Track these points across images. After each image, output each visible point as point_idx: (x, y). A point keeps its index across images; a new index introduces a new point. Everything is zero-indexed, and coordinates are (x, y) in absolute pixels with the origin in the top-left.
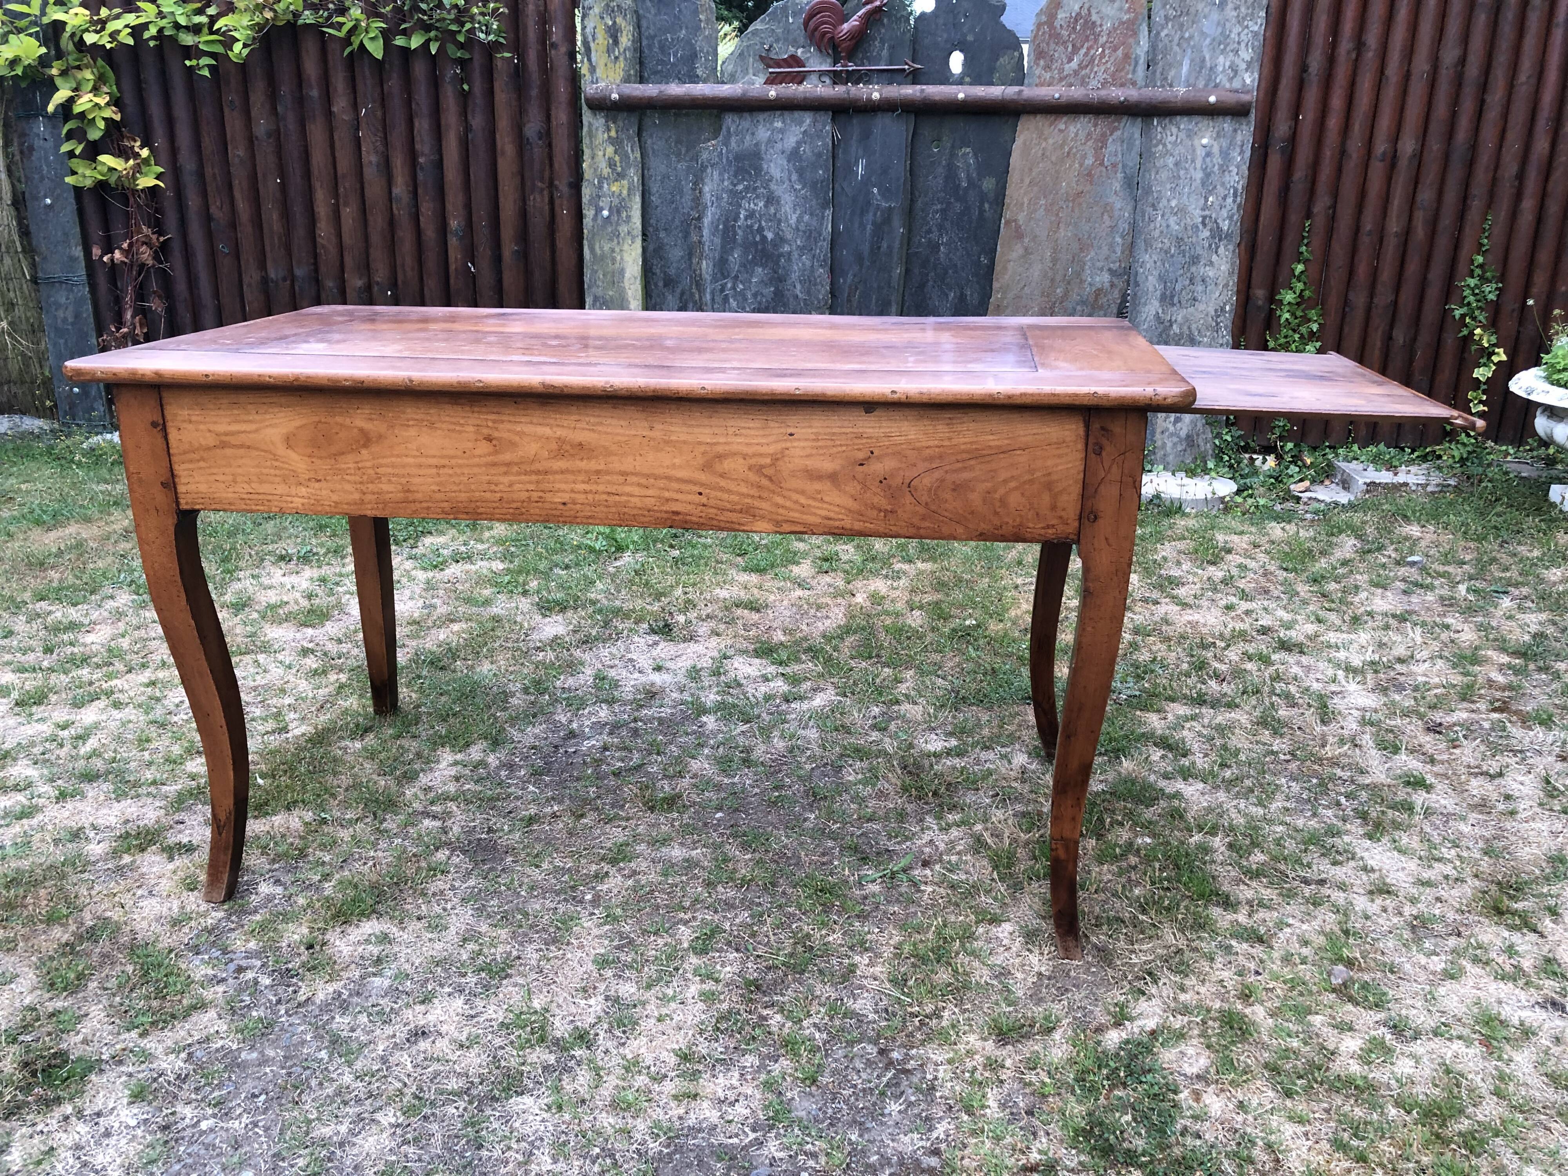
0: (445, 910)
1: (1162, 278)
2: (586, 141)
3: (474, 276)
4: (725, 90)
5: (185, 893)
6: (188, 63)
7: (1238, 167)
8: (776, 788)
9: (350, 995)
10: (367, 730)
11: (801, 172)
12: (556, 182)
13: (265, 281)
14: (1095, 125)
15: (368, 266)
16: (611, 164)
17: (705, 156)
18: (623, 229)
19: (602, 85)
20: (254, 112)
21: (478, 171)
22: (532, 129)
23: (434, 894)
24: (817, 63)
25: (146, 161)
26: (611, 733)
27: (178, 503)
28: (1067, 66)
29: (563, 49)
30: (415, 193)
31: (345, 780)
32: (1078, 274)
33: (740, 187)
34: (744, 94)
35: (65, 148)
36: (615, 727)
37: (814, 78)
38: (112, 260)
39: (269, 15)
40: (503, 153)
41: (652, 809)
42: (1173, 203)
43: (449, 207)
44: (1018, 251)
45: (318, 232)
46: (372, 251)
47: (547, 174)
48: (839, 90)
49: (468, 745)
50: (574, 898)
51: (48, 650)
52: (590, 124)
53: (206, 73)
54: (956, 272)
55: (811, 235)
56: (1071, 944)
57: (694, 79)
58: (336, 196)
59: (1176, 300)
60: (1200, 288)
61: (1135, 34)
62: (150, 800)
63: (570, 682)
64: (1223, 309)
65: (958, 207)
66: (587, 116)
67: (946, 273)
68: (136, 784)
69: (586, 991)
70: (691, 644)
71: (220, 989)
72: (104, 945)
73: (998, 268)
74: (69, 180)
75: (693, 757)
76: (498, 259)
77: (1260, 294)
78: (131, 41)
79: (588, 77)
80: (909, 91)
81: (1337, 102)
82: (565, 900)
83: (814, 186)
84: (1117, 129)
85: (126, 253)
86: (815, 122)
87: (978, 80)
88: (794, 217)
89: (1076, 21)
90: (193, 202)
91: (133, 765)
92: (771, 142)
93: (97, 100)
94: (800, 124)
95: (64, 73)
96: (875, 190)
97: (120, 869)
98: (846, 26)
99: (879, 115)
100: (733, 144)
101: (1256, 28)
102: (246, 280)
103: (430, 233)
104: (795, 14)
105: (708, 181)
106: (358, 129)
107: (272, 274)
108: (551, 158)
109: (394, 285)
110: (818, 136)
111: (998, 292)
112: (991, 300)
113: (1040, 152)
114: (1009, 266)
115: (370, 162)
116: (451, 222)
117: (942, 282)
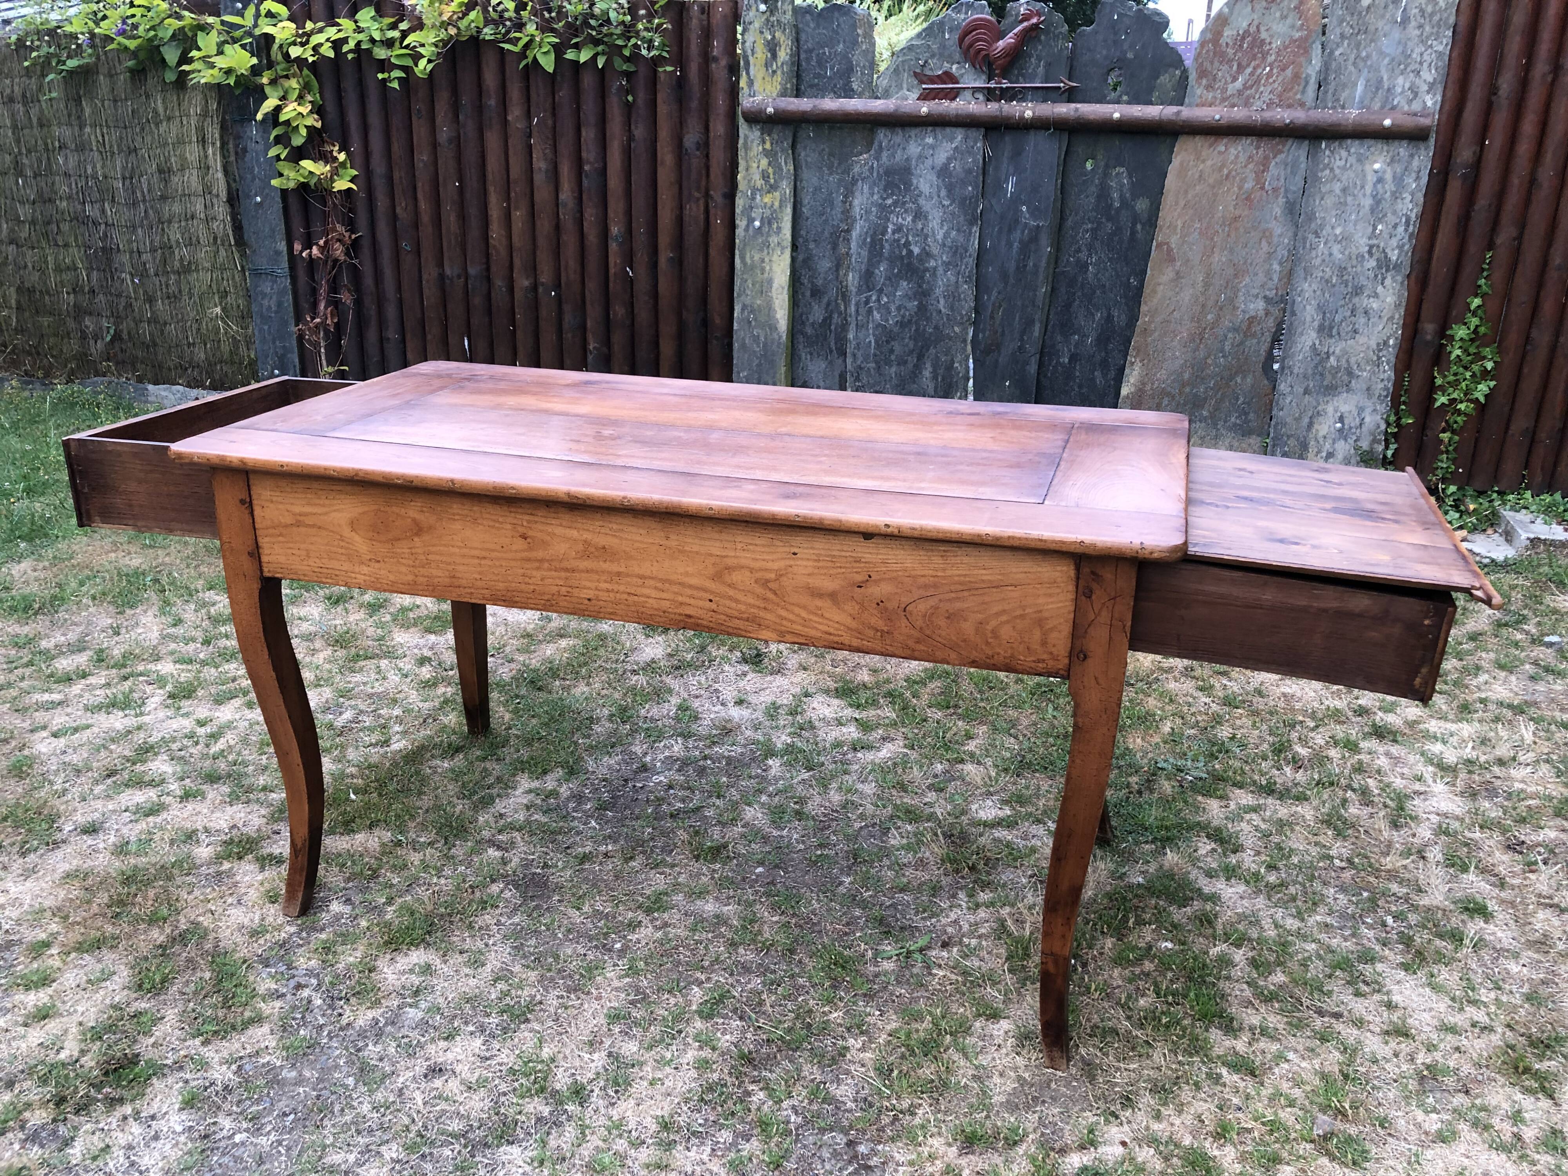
0: (487, 945)
1: (1321, 309)
2: (741, 153)
3: (632, 280)
4: (878, 106)
5: (268, 905)
6: (380, 76)
7: (1412, 194)
8: (821, 846)
9: (386, 1024)
10: (458, 750)
11: (950, 189)
12: (712, 193)
13: (442, 277)
14: (1258, 148)
15: (535, 268)
16: (765, 176)
17: (856, 169)
18: (774, 240)
19: (758, 98)
20: (439, 120)
21: (639, 179)
22: (691, 139)
23: (480, 928)
24: (971, 80)
25: (343, 165)
26: (679, 770)
27: (261, 571)
28: (1230, 86)
29: (723, 62)
30: (580, 200)
31: (426, 801)
32: (1231, 301)
33: (889, 202)
34: (897, 110)
35: (272, 153)
36: (685, 763)
37: (968, 94)
38: (310, 255)
39: (452, 31)
40: (663, 163)
41: (697, 858)
42: (1338, 231)
43: (611, 214)
44: (1169, 274)
45: (490, 234)
46: (538, 253)
47: (703, 183)
48: (992, 108)
49: (545, 772)
50: (604, 945)
51: (207, 642)
52: (746, 137)
53: (395, 85)
54: (1104, 293)
55: (957, 251)
56: (1056, 1054)
57: (849, 93)
58: (508, 199)
59: (1334, 331)
60: (1362, 320)
61: (1307, 51)
62: (256, 807)
63: (655, 712)
64: (1385, 343)
65: (1109, 227)
66: (743, 128)
67: (1094, 293)
68: (249, 790)
69: (593, 1044)
70: (778, 677)
71: (278, 1004)
72: (191, 950)
73: (1147, 290)
74: (275, 182)
75: (749, 805)
76: (654, 265)
77: (1429, 329)
78: (331, 54)
79: (746, 90)
80: (1063, 109)
81: (1529, 127)
82: (596, 947)
83: (962, 203)
84: (1281, 152)
85: (322, 249)
86: (966, 138)
87: (1136, 100)
88: (942, 232)
89: (1243, 38)
90: (382, 202)
91: (251, 768)
92: (921, 157)
93: (300, 109)
94: (952, 140)
95: (273, 82)
96: (1024, 208)
97: (219, 874)
98: (1001, 44)
99: (1032, 132)
100: (884, 158)
101: (1440, 48)
102: (425, 277)
103: (592, 237)
104: (951, 31)
105: (858, 194)
106: (530, 137)
107: (448, 271)
108: (708, 168)
109: (558, 286)
110: (970, 152)
111: (1146, 316)
112: (1138, 323)
113: (1198, 174)
114: (1159, 289)
115: (540, 169)
116: (612, 228)
117: (1090, 302)
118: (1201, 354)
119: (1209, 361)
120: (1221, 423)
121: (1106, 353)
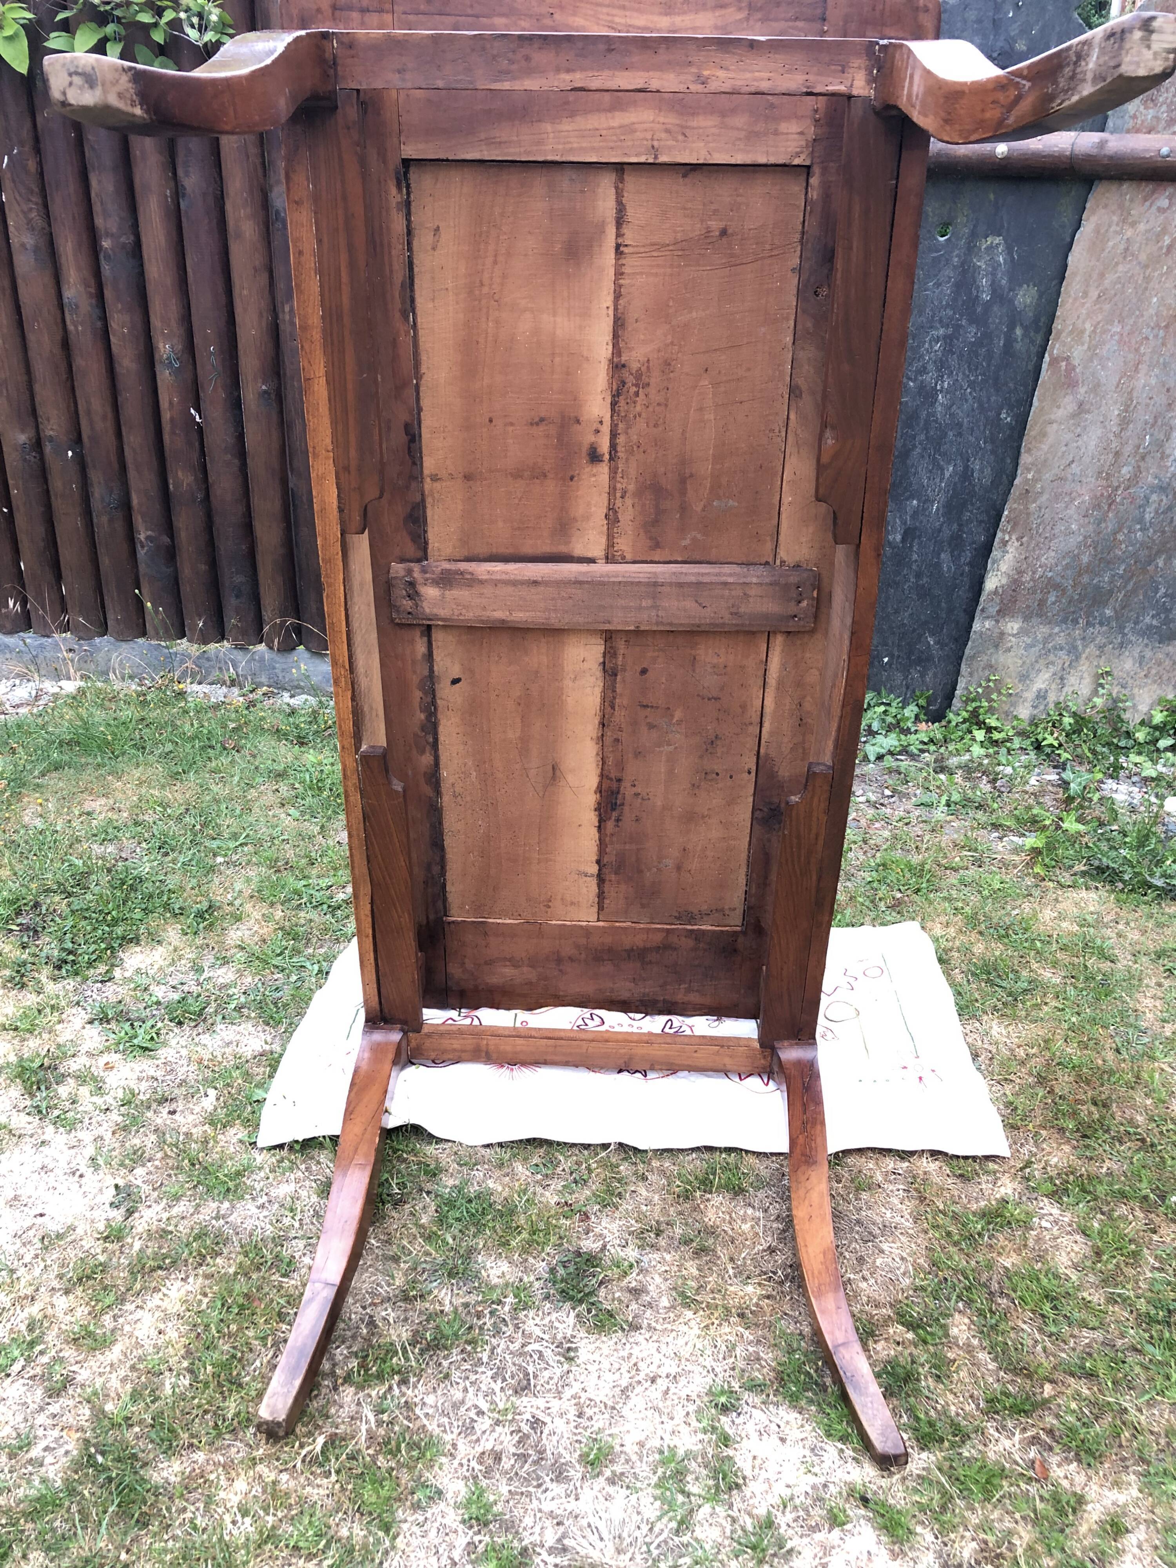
3: (200, 428)
15: (34, 412)
22: (282, 194)
30: (100, 297)
32: (1160, 445)
40: (238, 234)
43: (156, 321)
44: (1068, 404)
46: (37, 388)
54: (960, 434)
65: (972, 333)
67: (944, 435)
73: (1032, 431)
76: (236, 404)
103: (127, 362)
109: (76, 442)
111: (1029, 470)
112: (1016, 482)
113: (1122, 247)
114: (1052, 429)
115: (23, 245)
116: (161, 345)
117: (937, 450)
118: (1110, 526)
119: (1120, 537)
120: (1129, 626)
121: (960, 525)
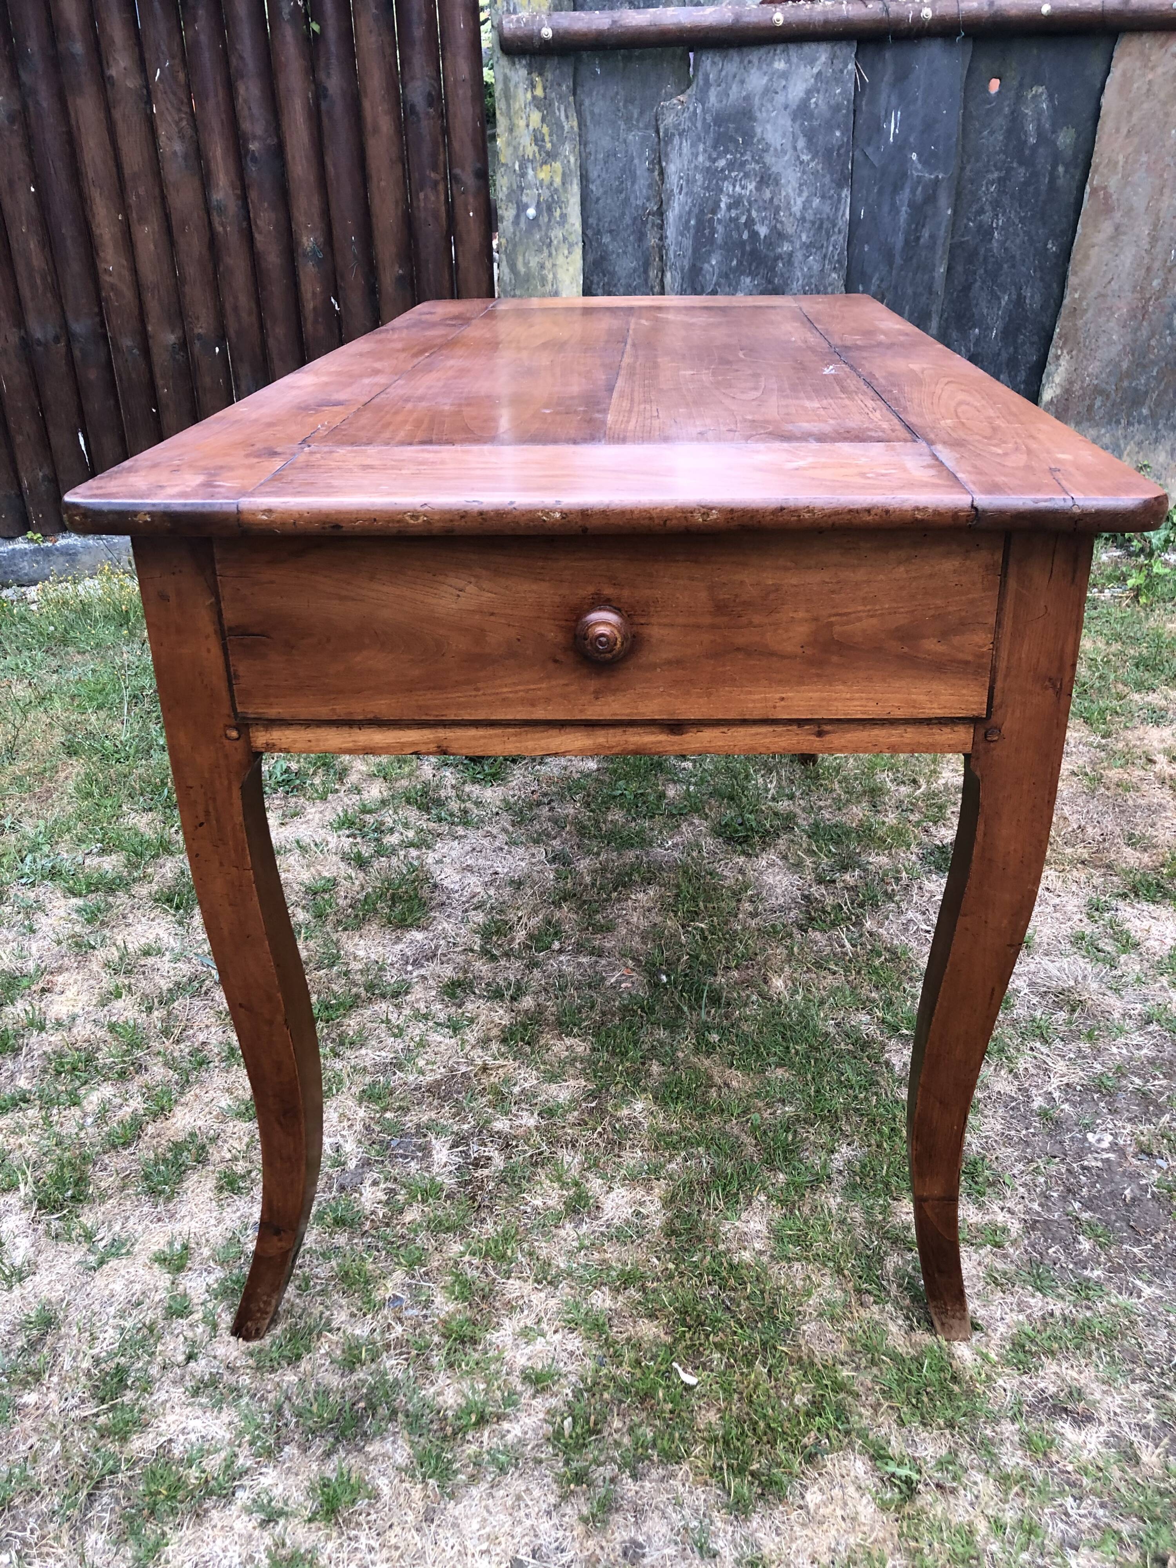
2: (502, 104)
3: (339, 317)
4: (705, 15)
11: (810, 136)
12: (457, 171)
13: (27, 343)
15: (182, 312)
16: (538, 139)
17: (669, 120)
18: (557, 234)
19: (524, 14)
22: (416, 89)
30: (244, 198)
33: (722, 163)
34: (737, 20)
40: (376, 130)
43: (298, 216)
44: (1106, 230)
45: (102, 266)
47: (442, 157)
48: (871, 9)
52: (506, 78)
54: (1013, 266)
55: (822, 227)
58: (125, 209)
65: (1021, 173)
66: (500, 66)
67: (1001, 267)
73: (1076, 255)
76: (372, 291)
80: (973, 4)
83: (828, 155)
86: (833, 58)
88: (799, 201)
92: (769, 92)
94: (812, 62)
99: (925, 42)
100: (713, 96)
103: (273, 258)
105: (674, 155)
106: (149, 102)
107: (38, 333)
108: (446, 131)
109: (222, 337)
110: (837, 79)
111: (1076, 290)
112: (1066, 302)
113: (1145, 88)
114: (1093, 252)
115: (175, 153)
116: (304, 239)
117: (994, 282)
118: (1144, 334)
119: (1153, 342)
120: (1162, 422)
121: (1016, 348)
